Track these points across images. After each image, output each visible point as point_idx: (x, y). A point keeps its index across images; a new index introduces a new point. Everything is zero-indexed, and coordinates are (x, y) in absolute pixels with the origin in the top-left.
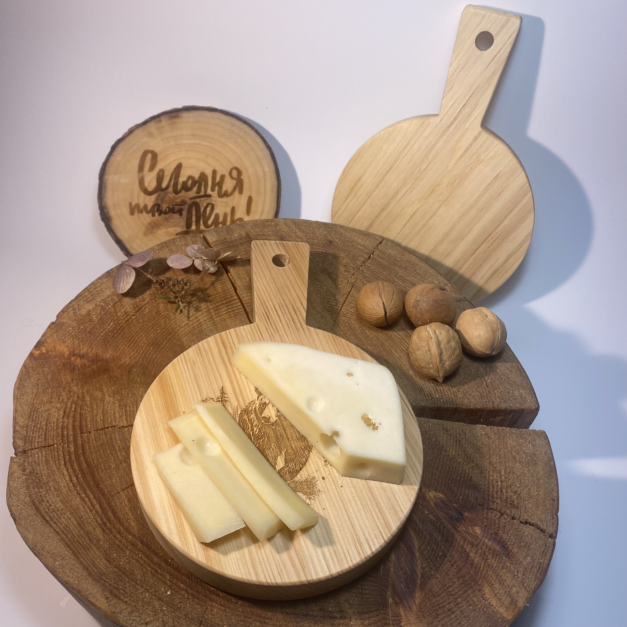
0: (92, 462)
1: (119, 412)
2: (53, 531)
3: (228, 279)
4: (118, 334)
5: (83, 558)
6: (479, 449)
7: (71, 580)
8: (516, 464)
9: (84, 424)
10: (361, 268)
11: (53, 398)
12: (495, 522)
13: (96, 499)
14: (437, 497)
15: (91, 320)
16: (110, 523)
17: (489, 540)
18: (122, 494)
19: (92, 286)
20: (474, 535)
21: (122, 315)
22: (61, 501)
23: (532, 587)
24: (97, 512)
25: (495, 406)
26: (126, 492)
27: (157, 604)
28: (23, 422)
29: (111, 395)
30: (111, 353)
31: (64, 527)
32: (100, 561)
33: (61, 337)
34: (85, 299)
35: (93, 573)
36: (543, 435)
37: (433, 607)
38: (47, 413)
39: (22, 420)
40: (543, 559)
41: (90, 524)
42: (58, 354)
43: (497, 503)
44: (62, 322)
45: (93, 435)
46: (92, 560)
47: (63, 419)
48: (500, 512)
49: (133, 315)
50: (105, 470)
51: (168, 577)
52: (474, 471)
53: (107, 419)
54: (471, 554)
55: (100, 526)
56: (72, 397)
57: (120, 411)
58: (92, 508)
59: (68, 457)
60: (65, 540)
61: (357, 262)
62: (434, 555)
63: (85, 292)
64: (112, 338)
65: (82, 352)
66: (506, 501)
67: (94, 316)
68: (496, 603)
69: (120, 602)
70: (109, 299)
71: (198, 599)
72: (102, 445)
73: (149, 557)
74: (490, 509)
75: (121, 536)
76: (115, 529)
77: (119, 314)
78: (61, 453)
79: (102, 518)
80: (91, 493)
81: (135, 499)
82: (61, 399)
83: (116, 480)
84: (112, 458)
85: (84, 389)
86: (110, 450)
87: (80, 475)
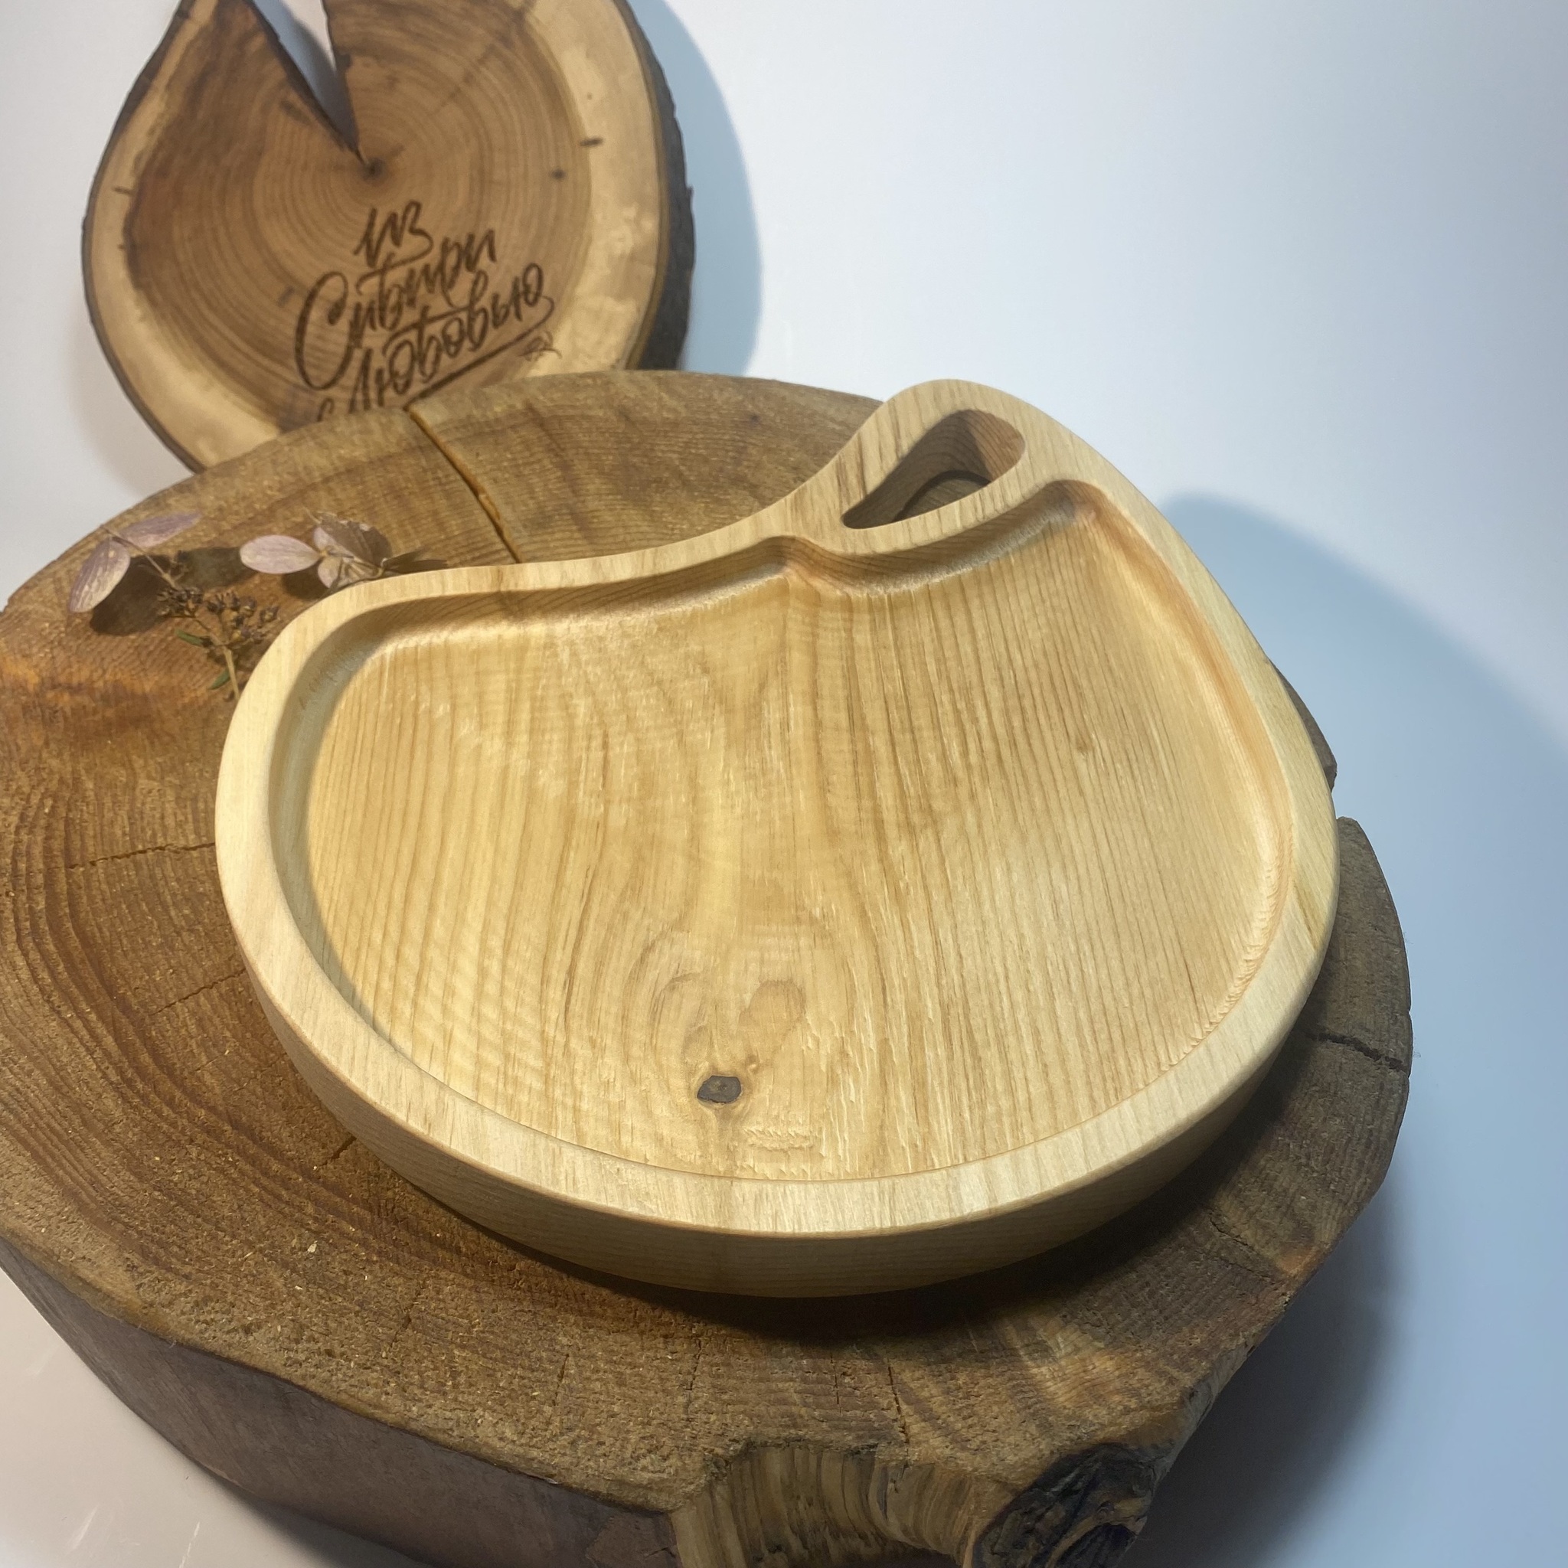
0: (98, 935)
1: (175, 814)
3: (477, 505)
5: (62, 1167)
7: (28, 1227)
9: (77, 843)
13: (103, 1022)
16: (143, 1080)
18: (179, 1010)
23: (1353, 1191)
24: (107, 1054)
26: (191, 1003)
27: (277, 1279)
29: (154, 775)
30: (157, 678)
31: (10, 1094)
32: (112, 1175)
33: (20, 644)
35: (93, 1206)
36: (1349, 828)
40: (1377, 1122)
41: (87, 1083)
42: (8, 685)
44: (21, 609)
45: (101, 871)
46: (90, 1173)
47: (17, 832)
50: (134, 950)
51: (310, 1209)
53: (143, 830)
55: (116, 1089)
56: (45, 783)
57: (178, 812)
58: (92, 1044)
59: (28, 924)
60: (11, 1127)
63: (89, 542)
65: (75, 681)
68: (1255, 1235)
69: (170, 1276)
71: (398, 1263)
72: (126, 892)
75: (175, 1112)
76: (158, 1094)
78: (7, 913)
79: (121, 1067)
80: (92, 1007)
81: (217, 1021)
82: (14, 787)
83: (163, 974)
84: (155, 923)
85: (78, 763)
86: (147, 904)
87: (62, 966)
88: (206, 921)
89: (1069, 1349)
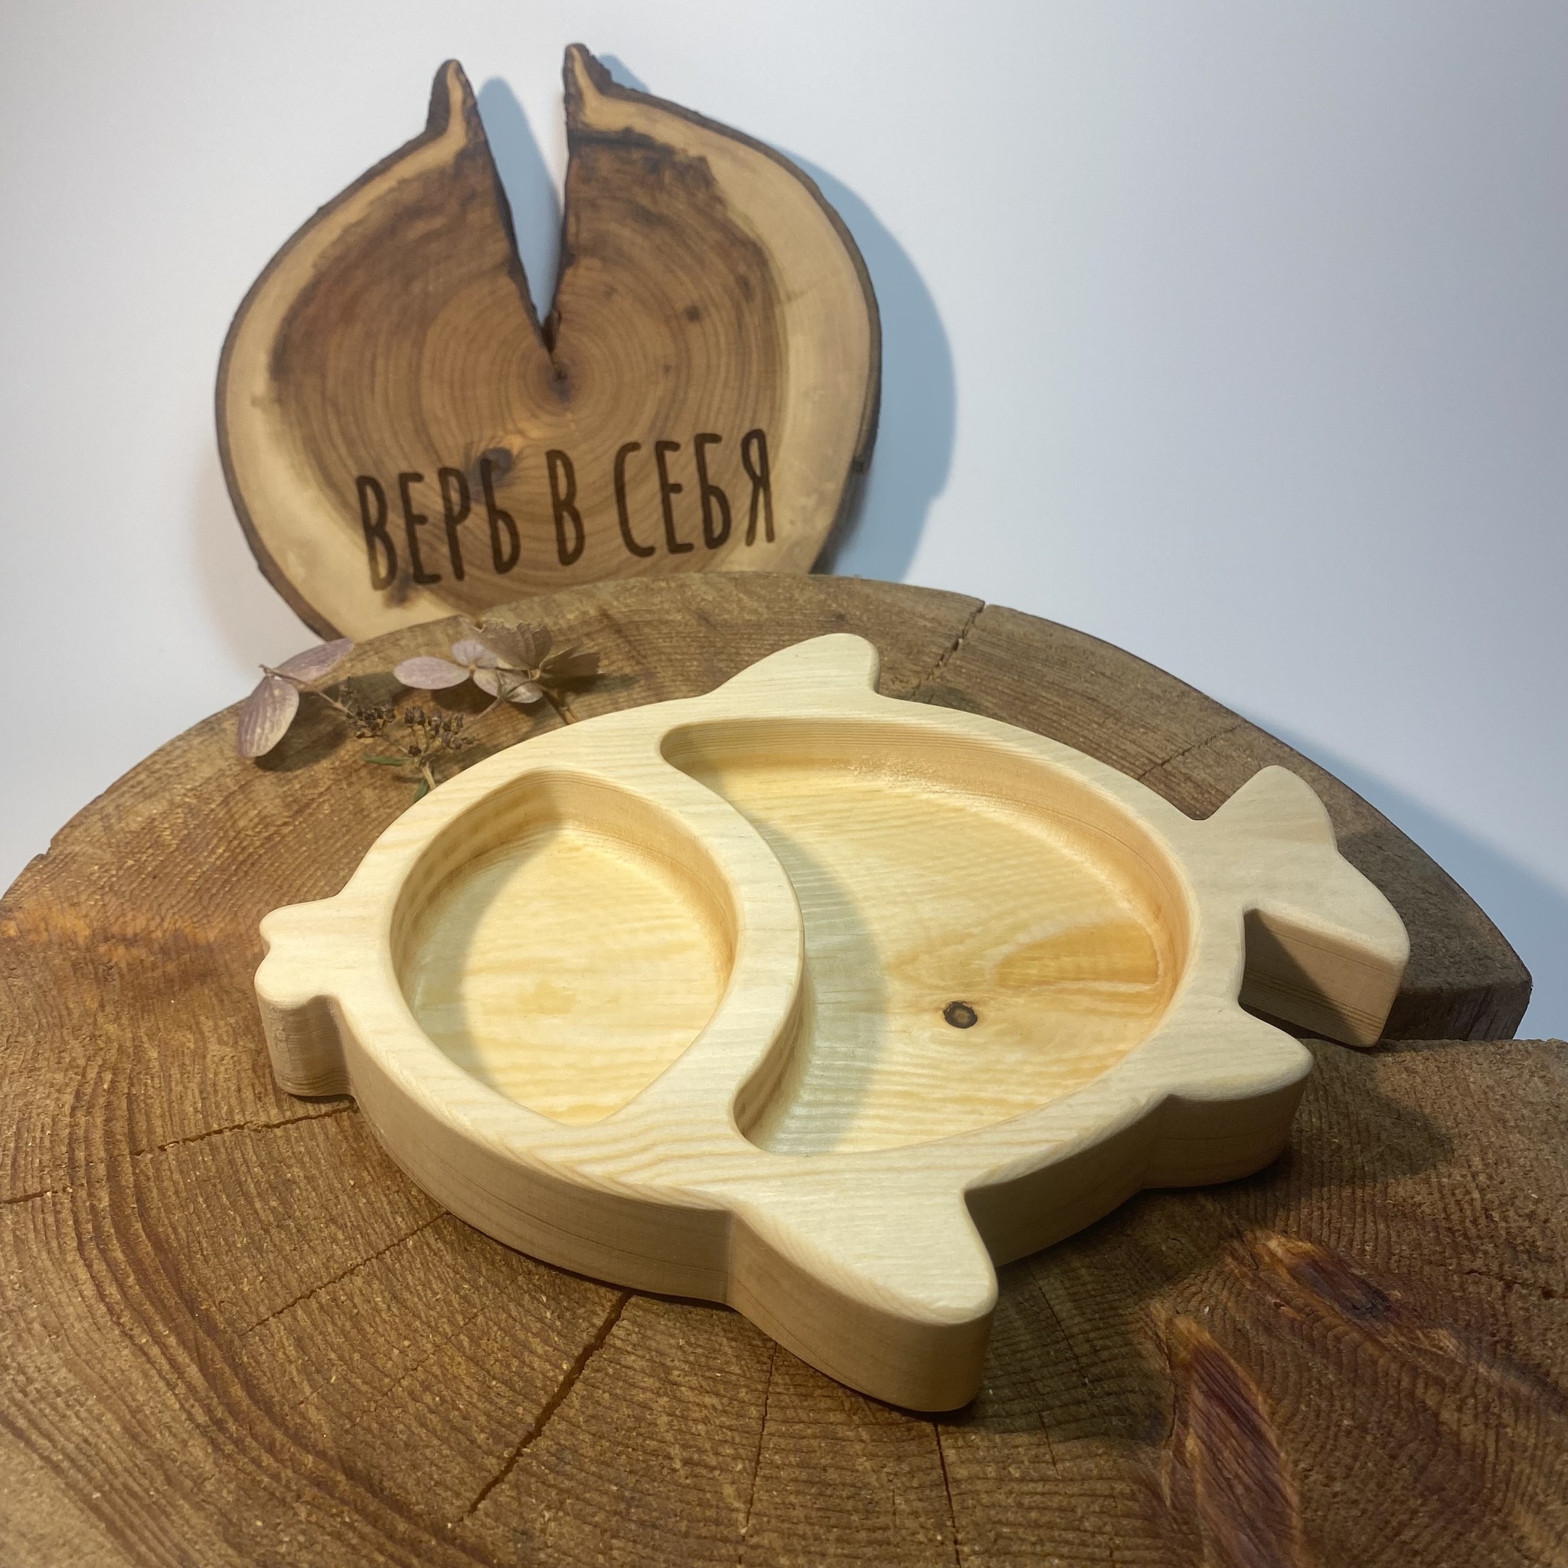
0: (173, 1237)
1: (253, 1085)
2: (38, 1463)
4: (241, 874)
5: (145, 1543)
6: (1388, 1105)
8: (1511, 1137)
9: (143, 1125)
10: (937, 672)
11: (40, 1057)
12: (1493, 1308)
13: (185, 1347)
14: (1295, 1251)
15: (157, 844)
16: (236, 1420)
17: (1491, 1367)
18: (273, 1328)
19: (157, 758)
20: (1435, 1354)
21: (252, 824)
22: (69, 1364)
24: (191, 1388)
26: (287, 1318)
29: (225, 1039)
30: (222, 925)
31: (77, 1447)
32: (205, 1548)
33: (66, 892)
34: (139, 790)
38: (20, 1103)
41: (169, 1428)
42: (55, 939)
43: (1486, 1253)
44: (66, 852)
45: (171, 1157)
46: (177, 1546)
47: (72, 1115)
48: (1501, 1278)
49: (285, 824)
50: (216, 1256)
53: (218, 1107)
54: (1445, 1415)
55: (204, 1434)
56: (102, 1053)
57: (256, 1081)
58: (173, 1377)
59: (90, 1226)
60: (81, 1490)
61: (926, 658)
62: (1328, 1428)
63: (138, 774)
64: (223, 886)
65: (130, 932)
66: (1510, 1244)
67: (168, 832)
70: (211, 787)
72: (202, 1182)
73: (376, 1521)
74: (1468, 1273)
75: (276, 1460)
76: (255, 1437)
77: (242, 823)
78: (66, 1214)
79: (209, 1405)
80: (170, 1329)
81: (319, 1339)
82: (67, 1060)
83: (251, 1283)
84: (238, 1219)
85: (139, 1027)
86: (228, 1197)
87: (132, 1278)
88: (298, 1214)
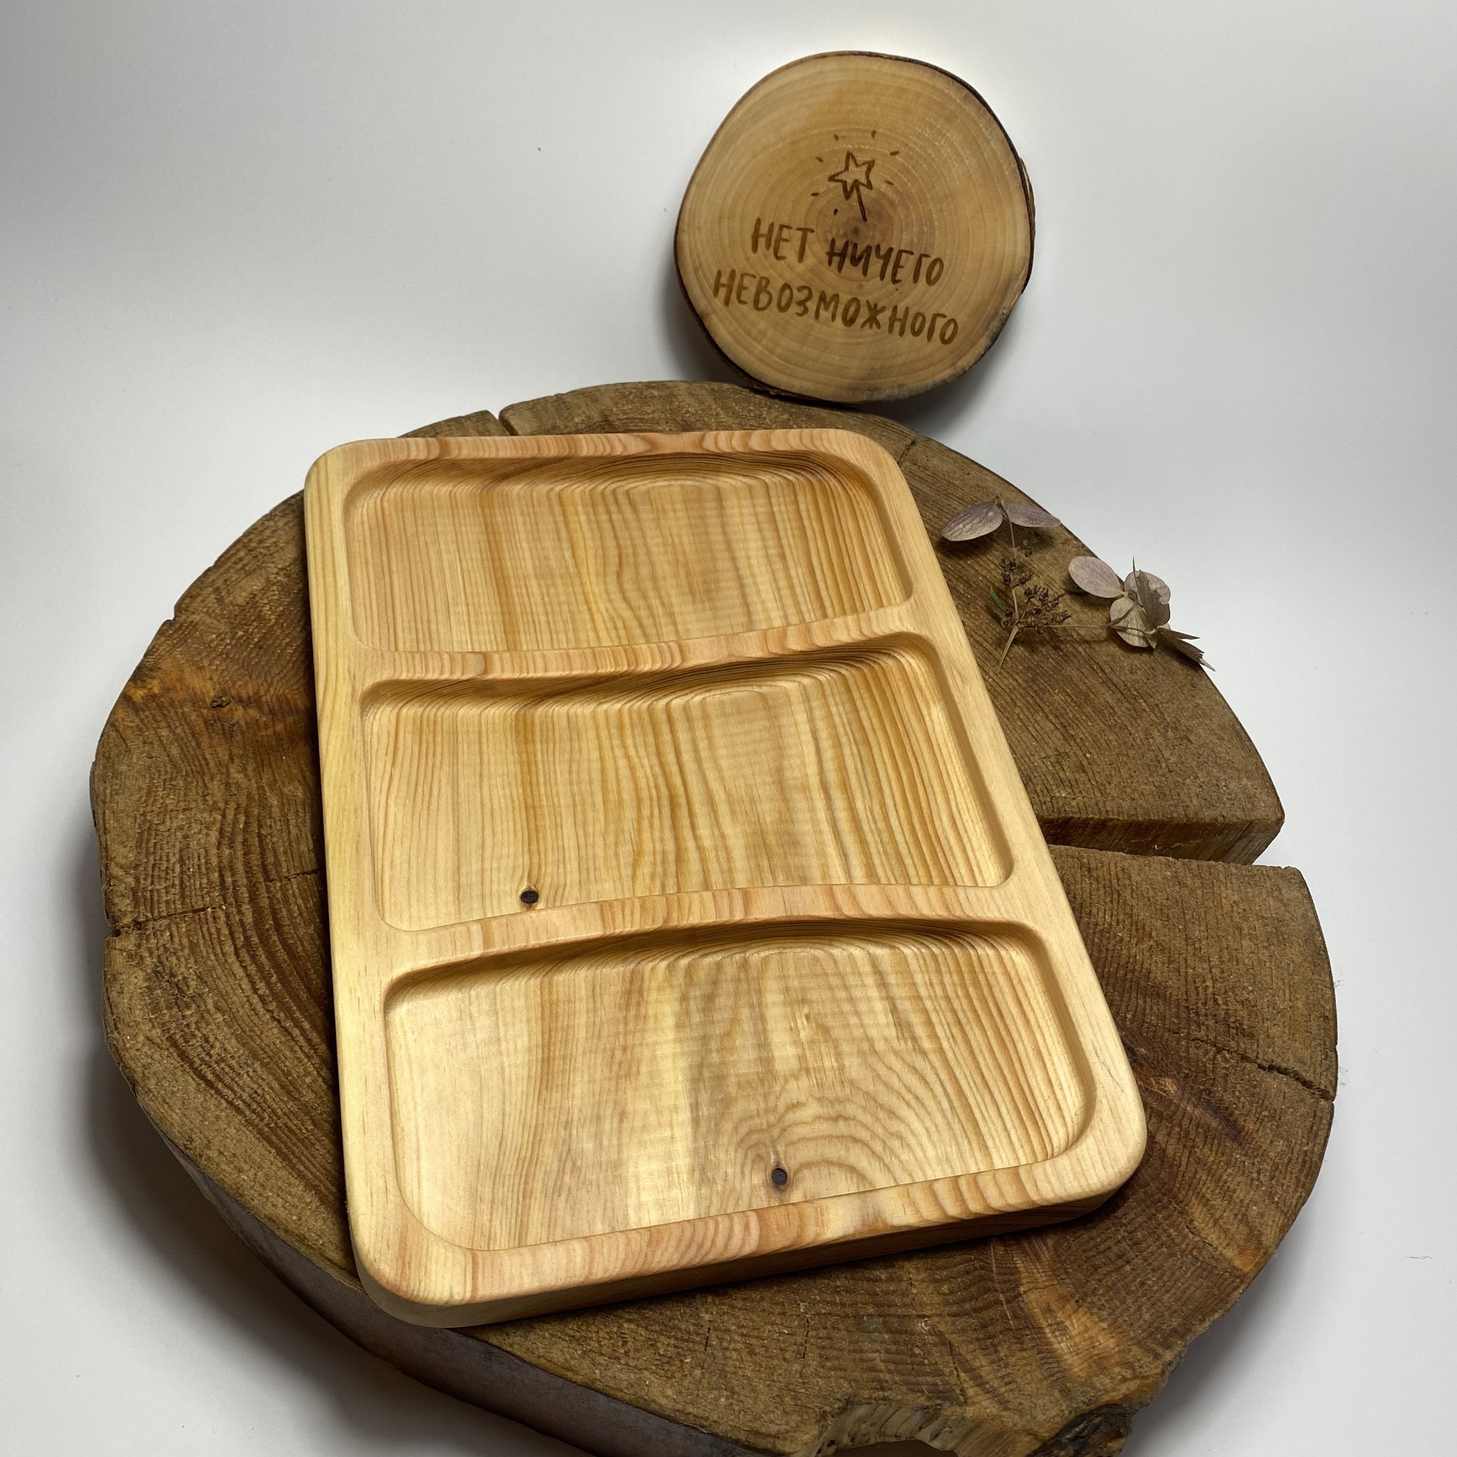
0: (300, 949)
2: (224, 1104)
5: (303, 1164)
6: (1161, 910)
7: (282, 1213)
8: (1243, 942)
9: (271, 859)
11: (190, 799)
12: (1205, 1066)
13: (317, 1032)
15: (260, 618)
17: (1195, 1106)
19: (252, 536)
20: (1161, 1096)
22: (236, 1036)
23: (1291, 1202)
25: (1191, 816)
28: (126, 857)
31: (250, 1096)
33: (193, 657)
34: (240, 566)
36: (1294, 878)
37: (1084, 1252)
38: (179, 834)
39: (123, 851)
40: (1311, 1145)
41: (311, 1088)
42: (188, 697)
43: (1208, 1026)
44: (189, 620)
45: (294, 886)
47: (218, 847)
48: (1215, 1046)
52: (1154, 957)
54: (1159, 1138)
56: (235, 798)
58: (310, 1052)
59: (241, 936)
60: (257, 1126)
63: (238, 550)
65: (245, 694)
66: (1226, 1022)
67: (267, 608)
68: (1219, 1238)
74: (1193, 1040)
78: (223, 926)
85: (261, 779)
87: (275, 976)
89: (1082, 1328)
